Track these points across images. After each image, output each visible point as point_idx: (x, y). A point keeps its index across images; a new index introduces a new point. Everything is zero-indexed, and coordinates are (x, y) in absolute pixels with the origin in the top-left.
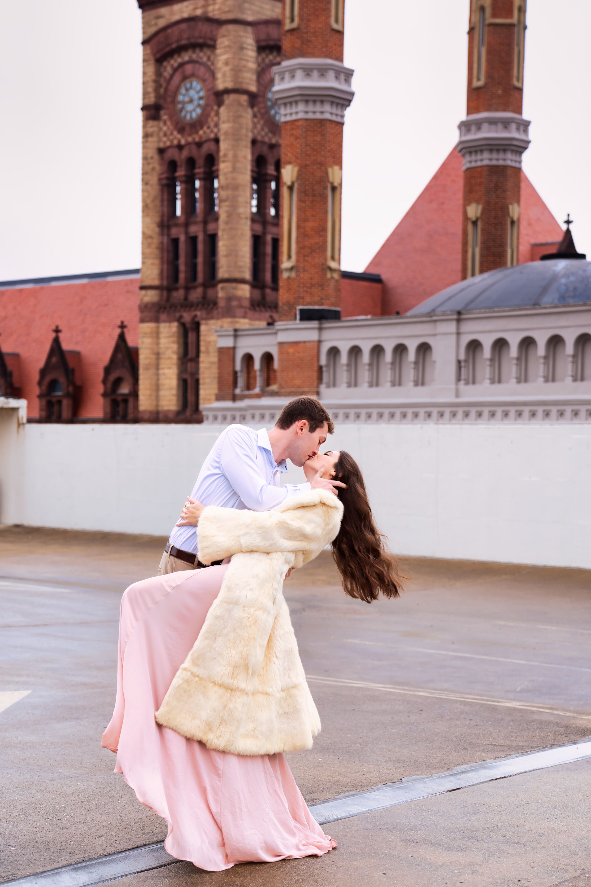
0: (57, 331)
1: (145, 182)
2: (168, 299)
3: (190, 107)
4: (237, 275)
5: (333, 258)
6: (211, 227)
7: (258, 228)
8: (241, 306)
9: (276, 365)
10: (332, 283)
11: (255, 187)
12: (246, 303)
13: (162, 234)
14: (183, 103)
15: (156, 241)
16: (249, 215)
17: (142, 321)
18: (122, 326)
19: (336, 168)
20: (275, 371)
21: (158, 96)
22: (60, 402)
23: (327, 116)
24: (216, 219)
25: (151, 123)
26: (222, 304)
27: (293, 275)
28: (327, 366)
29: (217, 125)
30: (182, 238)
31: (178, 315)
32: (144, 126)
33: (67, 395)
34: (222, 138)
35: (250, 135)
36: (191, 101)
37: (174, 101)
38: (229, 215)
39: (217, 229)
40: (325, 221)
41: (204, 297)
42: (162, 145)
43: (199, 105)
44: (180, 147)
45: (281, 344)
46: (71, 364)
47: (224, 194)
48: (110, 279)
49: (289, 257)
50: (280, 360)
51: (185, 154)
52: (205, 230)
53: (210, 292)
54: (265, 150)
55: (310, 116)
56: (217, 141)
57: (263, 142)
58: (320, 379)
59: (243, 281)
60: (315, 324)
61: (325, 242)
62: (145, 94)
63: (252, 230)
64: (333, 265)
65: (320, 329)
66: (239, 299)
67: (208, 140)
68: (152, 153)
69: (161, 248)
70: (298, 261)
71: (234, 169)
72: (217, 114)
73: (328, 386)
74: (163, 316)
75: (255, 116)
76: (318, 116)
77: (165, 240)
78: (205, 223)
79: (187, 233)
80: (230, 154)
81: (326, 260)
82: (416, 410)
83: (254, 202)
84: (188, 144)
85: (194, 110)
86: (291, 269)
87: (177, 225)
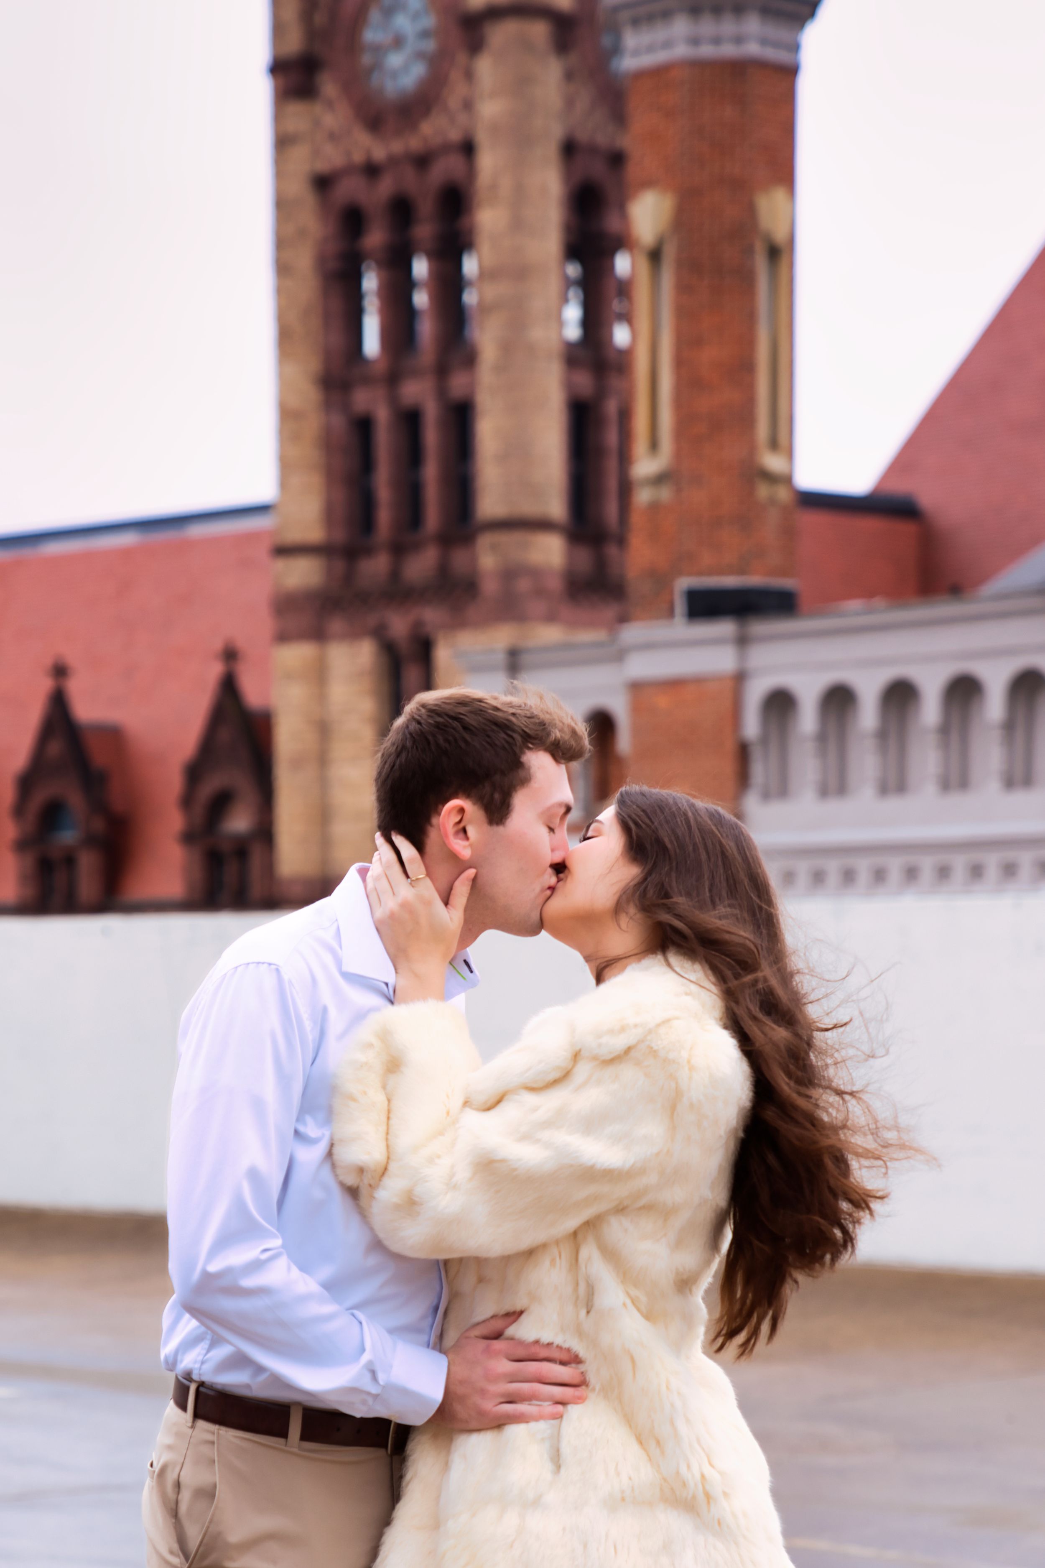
0: (60, 671)
1: (283, 269)
2: (349, 578)
3: (395, 60)
4: (528, 508)
5: (774, 444)
6: (458, 384)
7: (584, 381)
8: (540, 592)
9: (624, 742)
10: (773, 518)
11: (573, 270)
12: (555, 584)
13: (327, 405)
14: (379, 50)
15: (313, 424)
16: (555, 347)
17: (283, 637)
18: (230, 655)
19: (779, 195)
20: (619, 761)
21: (312, 33)
22: (70, 860)
23: (753, 49)
24: (470, 359)
25: (297, 110)
26: (490, 586)
27: (665, 494)
28: (764, 739)
29: (468, 105)
30: (383, 416)
31: (372, 620)
32: (279, 116)
33: (90, 841)
34: (483, 139)
35: (556, 132)
36: (398, 42)
37: (353, 45)
38: (507, 348)
39: (472, 387)
40: (748, 342)
41: (444, 571)
42: (322, 166)
43: (420, 55)
44: (372, 170)
45: (637, 688)
46: (99, 757)
47: (492, 291)
48: (196, 531)
49: (654, 445)
50: (637, 730)
51: (385, 187)
52: (442, 391)
53: (459, 559)
54: (598, 169)
55: (707, 51)
56: (468, 148)
57: (593, 150)
58: (743, 778)
59: (542, 525)
60: (725, 628)
61: (750, 402)
62: (278, 29)
63: (569, 386)
64: (773, 462)
65: (742, 641)
66: (535, 573)
67: (446, 148)
68: (300, 188)
69: (327, 443)
70: (678, 454)
71: (517, 224)
72: (469, 75)
73: (766, 796)
74: (336, 625)
75: (569, 76)
76: (728, 51)
77: (339, 421)
78: (442, 371)
79: (393, 400)
80: (506, 184)
81: (752, 449)
82: (1010, 855)
83: (573, 313)
84: (393, 161)
85: (406, 68)
86: (659, 480)
87: (367, 381)
